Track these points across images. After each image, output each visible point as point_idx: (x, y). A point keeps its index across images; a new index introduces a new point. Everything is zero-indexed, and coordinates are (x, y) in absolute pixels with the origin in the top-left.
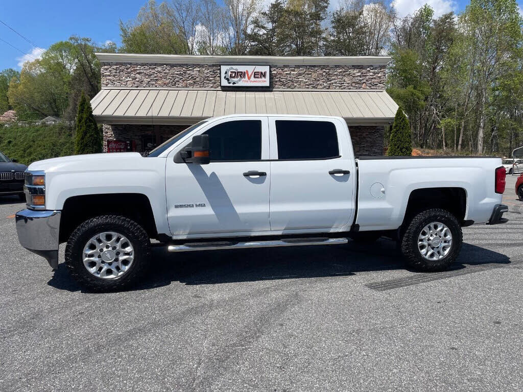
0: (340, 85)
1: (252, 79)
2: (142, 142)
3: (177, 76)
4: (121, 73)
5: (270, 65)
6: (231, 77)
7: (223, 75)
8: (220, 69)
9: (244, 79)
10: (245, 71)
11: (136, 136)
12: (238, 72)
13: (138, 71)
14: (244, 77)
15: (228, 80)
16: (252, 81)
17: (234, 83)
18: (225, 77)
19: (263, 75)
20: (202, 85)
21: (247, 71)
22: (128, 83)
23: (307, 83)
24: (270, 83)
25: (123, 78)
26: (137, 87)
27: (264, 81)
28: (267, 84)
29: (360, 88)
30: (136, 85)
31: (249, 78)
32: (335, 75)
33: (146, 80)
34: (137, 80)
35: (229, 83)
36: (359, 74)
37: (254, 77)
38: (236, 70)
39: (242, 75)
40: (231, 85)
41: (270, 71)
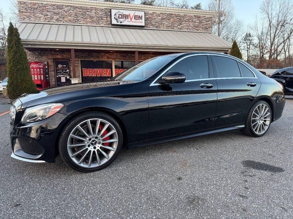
0: (187, 27)
1: (133, 20)
2: (54, 63)
3: (79, 15)
4: (35, 11)
5: (144, 11)
6: (119, 18)
7: (113, 16)
8: (111, 12)
9: (127, 20)
10: (128, 14)
11: (49, 59)
12: (123, 15)
13: (49, 10)
14: (128, 18)
15: (117, 19)
16: (133, 22)
17: (121, 22)
18: (115, 18)
19: (141, 18)
20: (98, 22)
21: (129, 14)
22: (41, 18)
23: (168, 25)
24: (145, 23)
25: (37, 14)
26: (49, 21)
27: (141, 22)
28: (143, 24)
29: (198, 30)
30: (48, 20)
31: (131, 19)
32: (184, 21)
33: (55, 17)
34: (48, 17)
35: (118, 22)
36: (198, 21)
37: (135, 19)
38: (122, 13)
39: (126, 17)
40: (119, 23)
41: (145, 16)
